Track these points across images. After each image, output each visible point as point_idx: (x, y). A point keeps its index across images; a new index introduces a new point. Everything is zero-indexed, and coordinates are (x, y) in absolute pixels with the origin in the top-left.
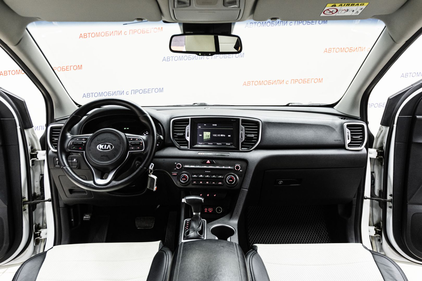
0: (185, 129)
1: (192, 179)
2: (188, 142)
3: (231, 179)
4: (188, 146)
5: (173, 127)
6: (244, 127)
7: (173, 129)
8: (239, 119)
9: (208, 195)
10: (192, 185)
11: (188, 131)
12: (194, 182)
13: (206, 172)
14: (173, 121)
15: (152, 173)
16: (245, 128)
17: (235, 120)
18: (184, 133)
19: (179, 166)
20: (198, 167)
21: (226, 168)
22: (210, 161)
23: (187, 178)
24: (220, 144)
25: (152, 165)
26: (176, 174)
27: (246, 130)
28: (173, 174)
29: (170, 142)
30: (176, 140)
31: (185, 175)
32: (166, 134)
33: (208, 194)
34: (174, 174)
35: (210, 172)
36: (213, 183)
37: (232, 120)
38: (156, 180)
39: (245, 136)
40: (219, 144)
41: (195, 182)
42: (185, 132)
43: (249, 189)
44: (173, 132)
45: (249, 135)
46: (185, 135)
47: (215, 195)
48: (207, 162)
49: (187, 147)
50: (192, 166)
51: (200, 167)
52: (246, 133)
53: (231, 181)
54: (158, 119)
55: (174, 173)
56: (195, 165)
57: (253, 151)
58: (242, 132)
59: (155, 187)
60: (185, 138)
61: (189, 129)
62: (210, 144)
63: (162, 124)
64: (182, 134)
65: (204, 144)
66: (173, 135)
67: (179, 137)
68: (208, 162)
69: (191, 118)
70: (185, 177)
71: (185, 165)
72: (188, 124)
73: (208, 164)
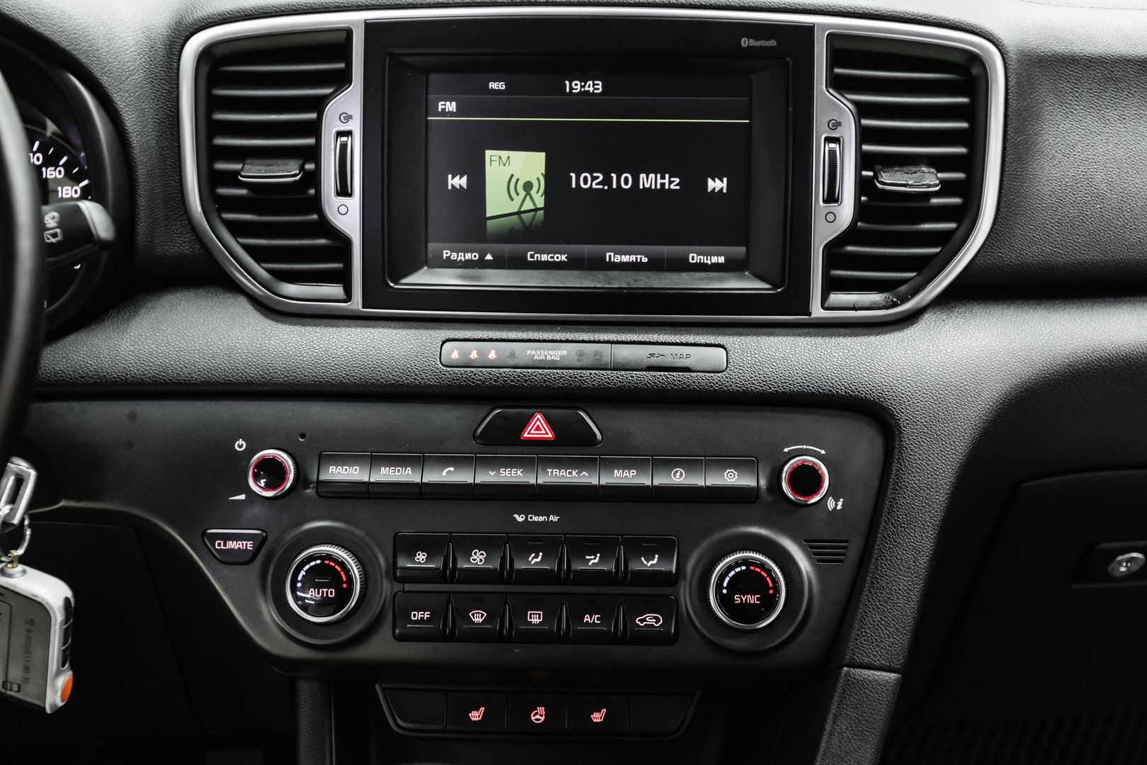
0: (314, 129)
1: (398, 587)
2: (346, 242)
3: (750, 579)
4: (343, 278)
5: (208, 104)
6: (855, 103)
7: (208, 129)
8: (809, 30)
9: (539, 716)
10: (400, 639)
11: (344, 146)
12: (417, 615)
13: (520, 519)
14: (207, 54)
15: (20, 552)
16: (863, 110)
17: (773, 43)
18: (310, 166)
19: (272, 471)
20: (447, 475)
21: (698, 480)
22: (548, 420)
23: (350, 580)
24: (633, 258)
25: (20, 482)
26: (249, 545)
27: (865, 135)
28: (220, 545)
29: (176, 245)
30: (237, 229)
31: (329, 557)
32: (141, 173)
33: (541, 710)
34: (232, 545)
35: (554, 518)
36: (587, 619)
37: (745, 42)
38: (58, 617)
39: (863, 186)
40: (625, 259)
41: (427, 615)
42: (313, 154)
43: (910, 670)
44: (209, 154)
45: (891, 180)
46: (313, 179)
47: (597, 717)
48: (530, 433)
49: (336, 290)
50: (388, 474)
51: (464, 476)
52: (865, 160)
53: (752, 599)
54: (56, 38)
55: (226, 538)
56: (420, 461)
57: (928, 318)
58: (832, 153)
59: (58, 673)
60: (315, 204)
61: (356, 126)
62: (544, 257)
63: (104, 80)
64: (288, 172)
65: (489, 257)
66: (210, 180)
67: (265, 197)
68: (538, 428)
69: (370, 27)
70: (327, 572)
71: (324, 459)
72: (341, 80)
73: (539, 454)
